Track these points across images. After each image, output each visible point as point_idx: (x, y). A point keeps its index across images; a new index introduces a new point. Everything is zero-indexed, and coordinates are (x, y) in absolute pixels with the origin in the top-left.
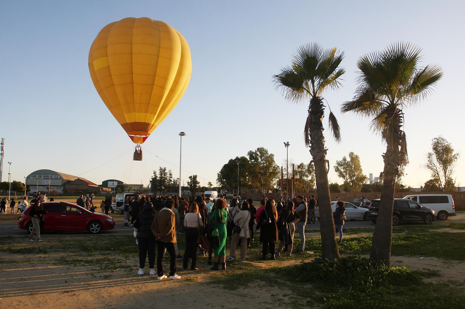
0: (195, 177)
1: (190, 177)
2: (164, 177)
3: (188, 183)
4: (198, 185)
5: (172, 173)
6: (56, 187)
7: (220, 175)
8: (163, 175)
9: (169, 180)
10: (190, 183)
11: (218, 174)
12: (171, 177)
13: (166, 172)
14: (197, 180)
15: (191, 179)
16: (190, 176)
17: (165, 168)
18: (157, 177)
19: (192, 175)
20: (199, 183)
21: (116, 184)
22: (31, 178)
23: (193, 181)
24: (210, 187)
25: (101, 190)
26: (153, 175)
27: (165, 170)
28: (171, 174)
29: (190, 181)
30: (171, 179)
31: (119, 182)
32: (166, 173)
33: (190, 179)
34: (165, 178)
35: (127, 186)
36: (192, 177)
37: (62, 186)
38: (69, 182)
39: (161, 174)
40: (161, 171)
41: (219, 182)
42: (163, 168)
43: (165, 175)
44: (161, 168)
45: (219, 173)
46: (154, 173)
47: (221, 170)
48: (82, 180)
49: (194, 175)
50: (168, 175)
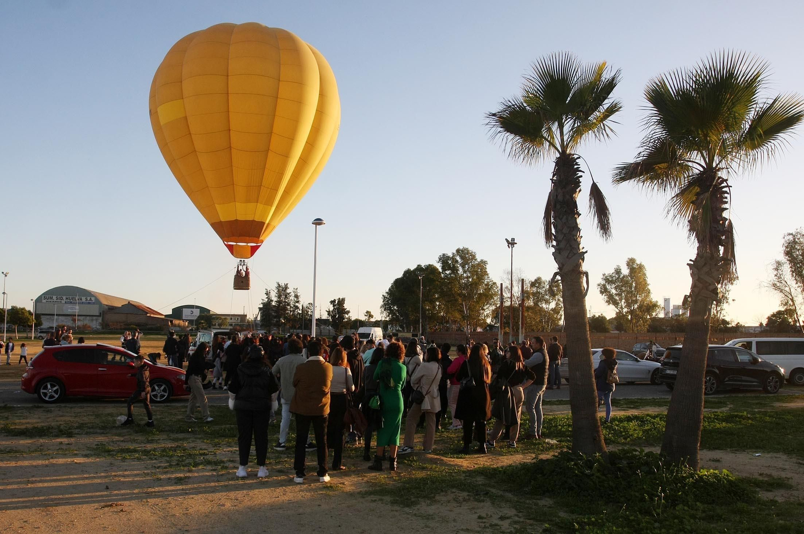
0: (341, 302)
1: (333, 302)
2: (285, 302)
3: (329, 312)
4: (347, 316)
5: (299, 294)
6: (88, 318)
7: (387, 298)
8: (283, 298)
9: (294, 306)
10: (332, 312)
11: (383, 296)
12: (298, 302)
13: (288, 291)
14: (345, 308)
15: (334, 306)
16: (333, 300)
17: (287, 284)
18: (272, 301)
19: (336, 298)
20: (348, 312)
21: (197, 313)
22: (44, 301)
23: (338, 309)
24: (369, 319)
25: (170, 324)
26: (265, 297)
27: (286, 287)
28: (296, 296)
29: (331, 308)
30: (297, 304)
31: (203, 310)
32: (289, 294)
33: (332, 305)
34: (287, 302)
35: (218, 317)
36: (337, 302)
37: (100, 316)
38: (112, 309)
39: (279, 297)
40: (279, 291)
42: (283, 285)
43: (286, 296)
44: (279, 285)
45: (385, 294)
46: (267, 294)
47: (390, 290)
48: (135, 306)
49: (339, 298)
50: (292, 298)
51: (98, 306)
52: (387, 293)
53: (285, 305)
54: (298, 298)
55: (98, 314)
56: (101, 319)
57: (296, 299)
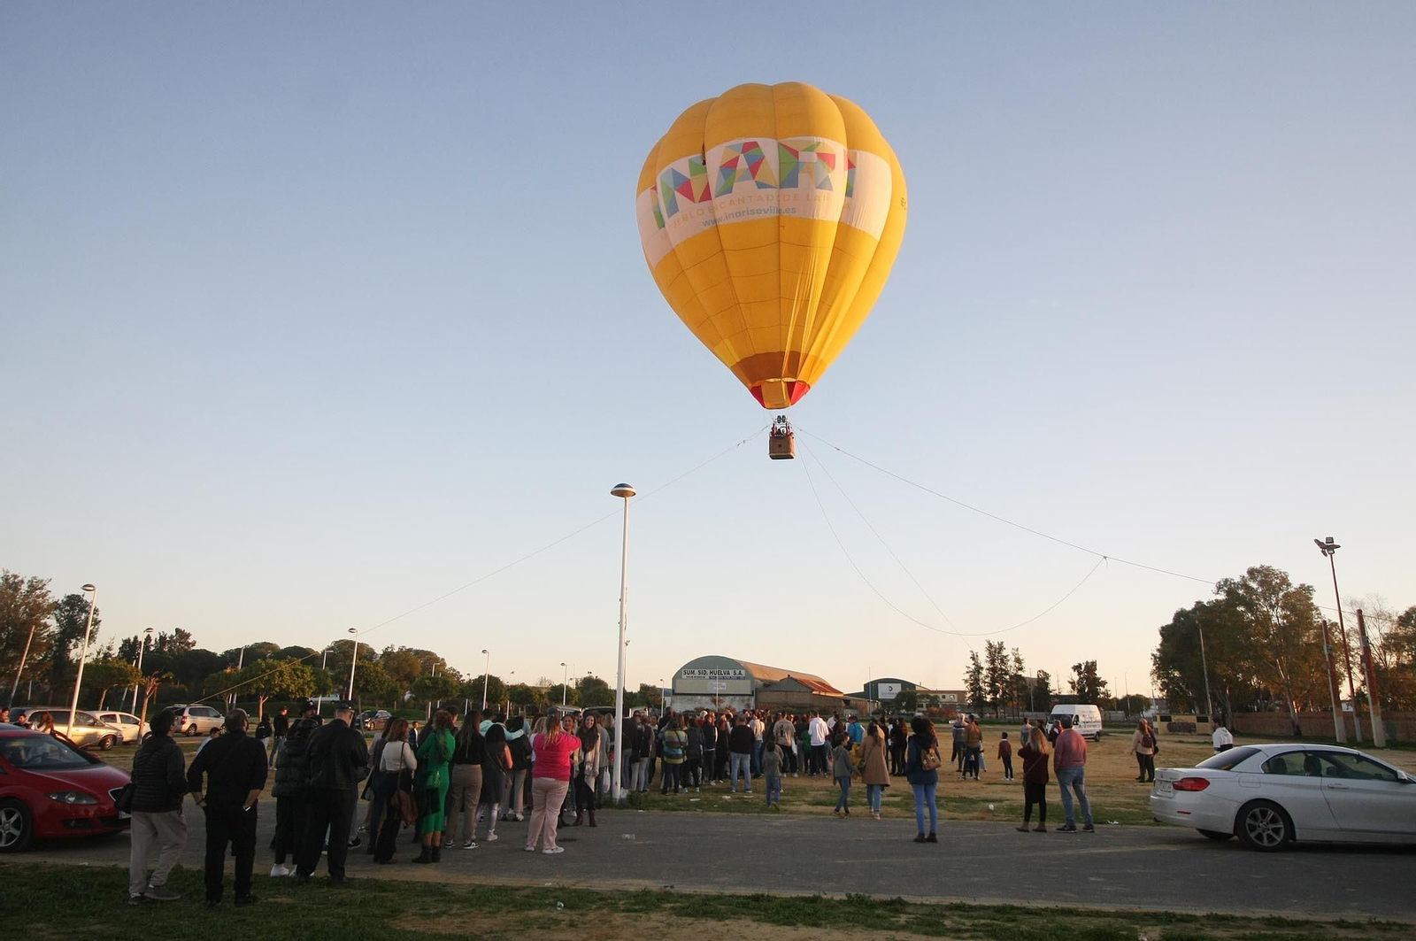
0: (1091, 667)
1: (1077, 668)
2: (1001, 669)
3: (1072, 683)
4: (1102, 689)
5: (1021, 658)
6: (738, 698)
7: (1159, 658)
8: (997, 663)
9: (1016, 675)
10: (1078, 683)
12: (1021, 669)
13: (1004, 653)
14: (1098, 676)
15: (1079, 674)
16: (1076, 664)
17: (1002, 643)
18: (982, 668)
19: (1083, 661)
20: (1103, 684)
21: (898, 688)
22: (686, 676)
23: (1087, 678)
26: (970, 663)
27: (1001, 648)
28: (1018, 660)
29: (1076, 677)
30: (1020, 673)
32: (1005, 657)
33: (1076, 673)
34: (1004, 670)
36: (1083, 667)
37: (753, 695)
38: (768, 685)
39: (993, 662)
40: (990, 653)
41: (1158, 678)
42: (996, 644)
43: (1002, 661)
44: (990, 644)
46: (973, 658)
48: (796, 680)
49: (1087, 662)
50: (1011, 663)
51: (748, 682)
53: (1002, 674)
54: (1021, 663)
55: (750, 693)
56: (753, 699)
57: (1017, 665)
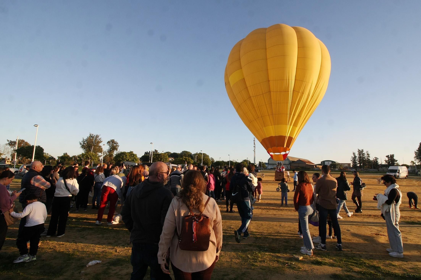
0: (392, 156)
1: (387, 156)
2: (362, 157)
3: (386, 161)
4: (396, 162)
5: (369, 154)
6: (285, 165)
7: (417, 153)
8: (361, 155)
9: (367, 159)
10: (388, 161)
11: (415, 152)
12: (369, 157)
13: (364, 152)
14: (395, 159)
15: (388, 158)
16: (387, 155)
17: (363, 150)
18: (356, 157)
19: (389, 154)
20: (396, 161)
21: (330, 163)
22: (271, 160)
23: (391, 159)
24: (413, 165)
25: (315, 167)
26: (353, 156)
27: (362, 151)
28: (368, 154)
29: (387, 159)
30: (369, 158)
31: (332, 162)
32: (364, 153)
33: (387, 158)
34: (363, 157)
35: (339, 164)
36: (389, 156)
37: (289, 164)
38: (293, 162)
39: (360, 155)
40: (359, 153)
41: (417, 159)
42: (361, 150)
43: (363, 155)
44: (359, 150)
45: (416, 151)
46: (354, 154)
48: (301, 160)
49: (391, 155)
50: (366, 155)
51: (288, 161)
52: (417, 150)
53: (363, 158)
54: (369, 155)
55: (288, 164)
56: (289, 165)
57: (368, 156)
